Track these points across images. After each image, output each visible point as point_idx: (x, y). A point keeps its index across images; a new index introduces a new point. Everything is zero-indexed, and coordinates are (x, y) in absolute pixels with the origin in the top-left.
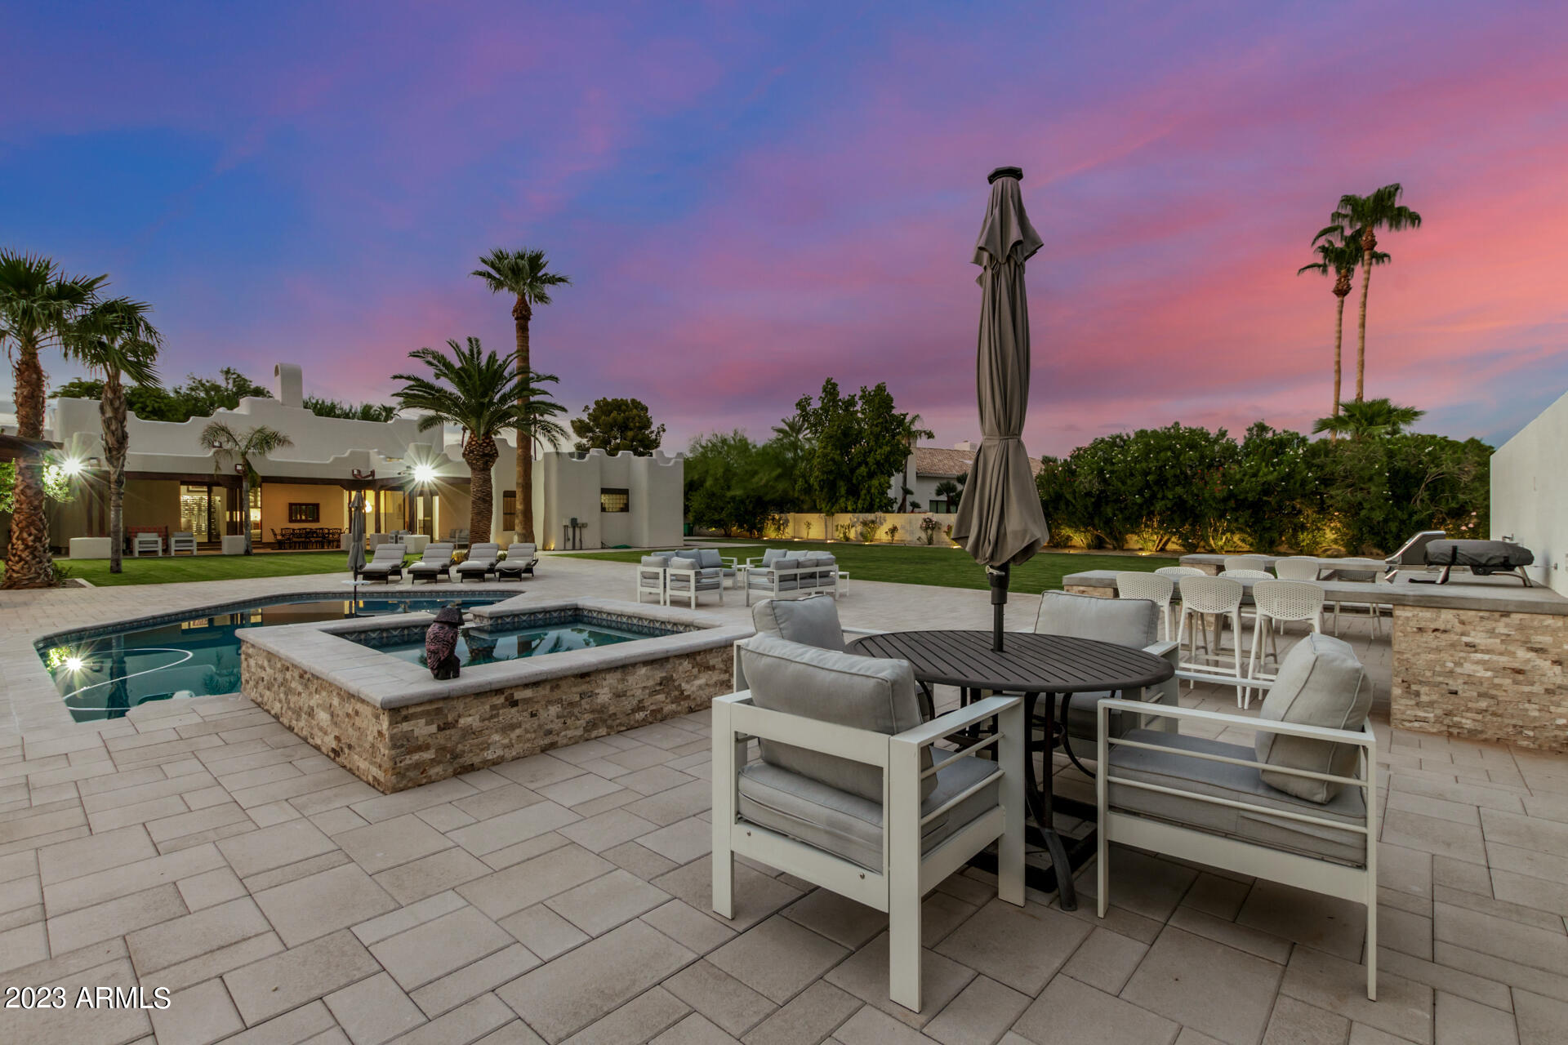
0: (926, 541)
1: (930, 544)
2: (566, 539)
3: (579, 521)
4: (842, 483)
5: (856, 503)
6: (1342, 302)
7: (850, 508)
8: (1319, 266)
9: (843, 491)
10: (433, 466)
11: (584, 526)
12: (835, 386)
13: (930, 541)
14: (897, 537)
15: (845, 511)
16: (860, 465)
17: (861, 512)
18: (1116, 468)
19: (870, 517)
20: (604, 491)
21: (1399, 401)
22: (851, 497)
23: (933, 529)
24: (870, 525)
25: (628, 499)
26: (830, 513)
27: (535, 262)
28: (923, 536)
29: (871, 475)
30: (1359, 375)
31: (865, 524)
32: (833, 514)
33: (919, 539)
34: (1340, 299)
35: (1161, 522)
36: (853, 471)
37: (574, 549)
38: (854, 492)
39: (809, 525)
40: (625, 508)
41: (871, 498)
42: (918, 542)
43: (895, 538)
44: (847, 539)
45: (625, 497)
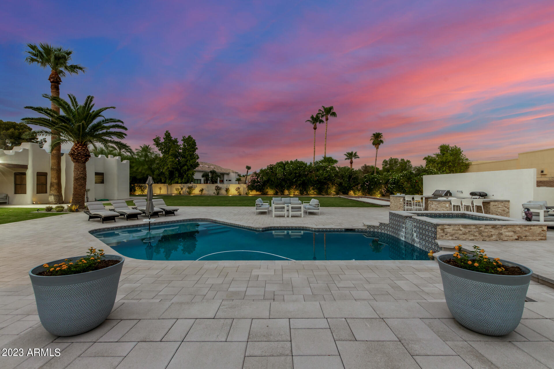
0: (216, 194)
1: (218, 195)
4: (177, 172)
5: (182, 180)
6: (315, 131)
7: (180, 182)
8: (310, 121)
9: (177, 175)
11: (88, 191)
12: (169, 134)
13: (218, 194)
14: (204, 192)
15: (177, 183)
16: (184, 166)
17: (184, 183)
18: (287, 171)
19: (190, 185)
20: (96, 173)
21: (334, 158)
22: (179, 178)
23: (219, 190)
24: (190, 188)
25: (103, 178)
26: (170, 184)
28: (215, 192)
29: (188, 169)
30: (325, 150)
31: (189, 188)
32: (171, 184)
33: (214, 193)
34: (315, 130)
35: (296, 187)
36: (181, 167)
38: (181, 176)
39: (160, 188)
40: (103, 182)
41: (188, 178)
42: (214, 194)
43: (203, 193)
44: (180, 194)
45: (102, 176)
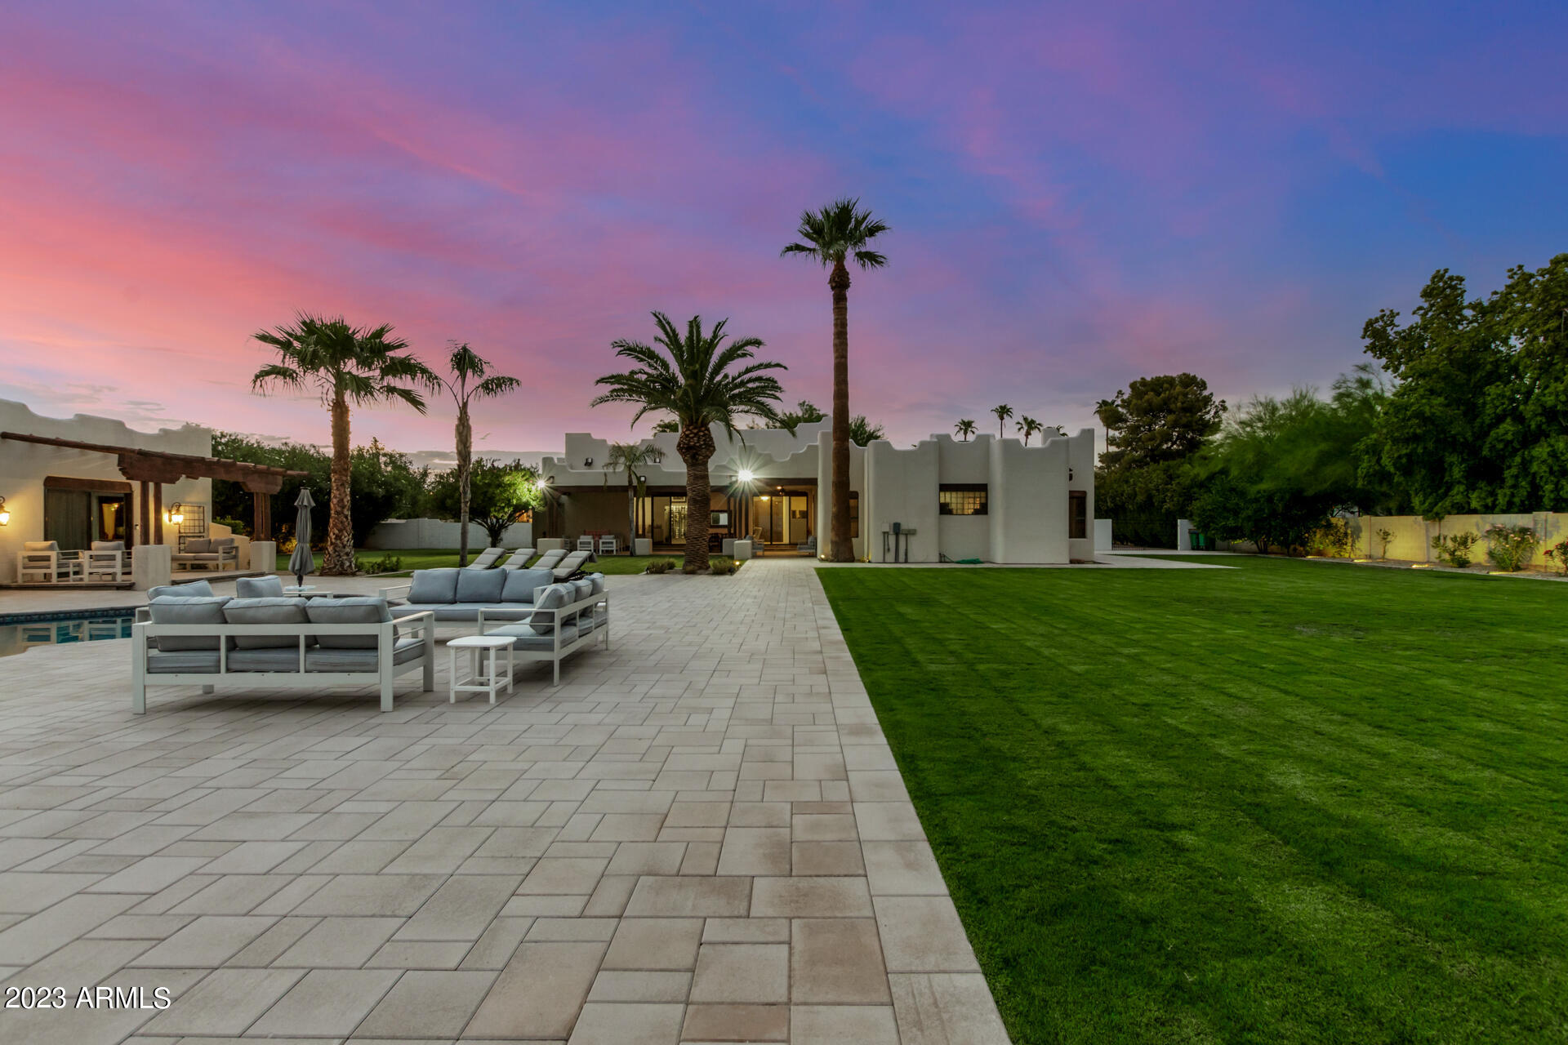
2: (886, 550)
3: (904, 527)
4: (1457, 458)
10: (756, 466)
11: (911, 533)
12: (1453, 282)
20: (944, 488)
25: (987, 498)
26: (1434, 515)
27: (844, 212)
32: (1439, 516)
36: (1482, 433)
37: (897, 561)
38: (1485, 473)
40: (983, 510)
44: (1460, 563)
45: (983, 494)
